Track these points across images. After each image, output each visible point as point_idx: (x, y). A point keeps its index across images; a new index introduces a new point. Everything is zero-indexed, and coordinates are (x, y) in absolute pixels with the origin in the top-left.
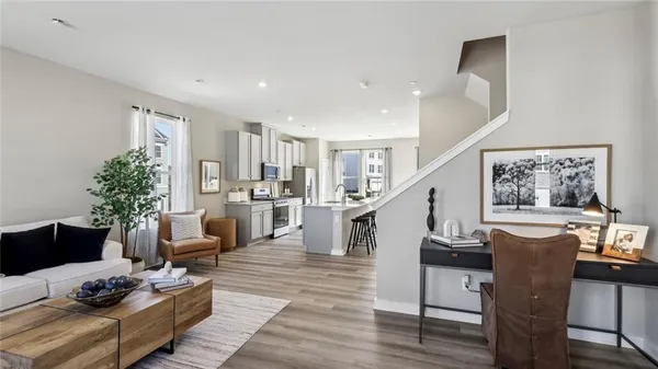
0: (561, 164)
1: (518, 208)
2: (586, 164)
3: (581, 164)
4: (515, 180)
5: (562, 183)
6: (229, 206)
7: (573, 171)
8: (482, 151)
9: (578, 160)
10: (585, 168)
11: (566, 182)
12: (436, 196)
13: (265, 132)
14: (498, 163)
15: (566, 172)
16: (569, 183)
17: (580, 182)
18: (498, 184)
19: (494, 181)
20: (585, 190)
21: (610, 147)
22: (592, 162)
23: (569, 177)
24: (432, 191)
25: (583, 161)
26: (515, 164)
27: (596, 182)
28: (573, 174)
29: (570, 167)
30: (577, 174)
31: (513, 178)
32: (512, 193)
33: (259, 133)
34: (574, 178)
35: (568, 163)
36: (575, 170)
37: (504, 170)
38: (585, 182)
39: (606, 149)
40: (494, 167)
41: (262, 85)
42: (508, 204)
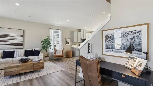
0: (128, 34)
1: (113, 50)
2: (138, 33)
3: (135, 33)
4: (112, 40)
5: (128, 41)
6: (73, 48)
7: (132, 36)
8: (102, 31)
9: (134, 31)
10: (137, 34)
11: (130, 40)
12: (90, 46)
13: (82, 31)
14: (107, 35)
15: (129, 37)
16: (131, 41)
17: (135, 40)
18: (107, 42)
19: (106, 41)
20: (137, 44)
21: (148, 25)
22: (140, 32)
23: (131, 39)
24: (89, 44)
25: (136, 32)
26: (112, 34)
27: (142, 40)
28: (132, 37)
29: (131, 34)
30: (134, 37)
31: (111, 40)
32: (111, 45)
33: (80, 31)
34: (133, 39)
35: (130, 33)
36: (133, 36)
37: (109, 37)
38: (137, 41)
39: (146, 25)
40: (106, 36)
41: (68, 20)
42: (110, 49)
